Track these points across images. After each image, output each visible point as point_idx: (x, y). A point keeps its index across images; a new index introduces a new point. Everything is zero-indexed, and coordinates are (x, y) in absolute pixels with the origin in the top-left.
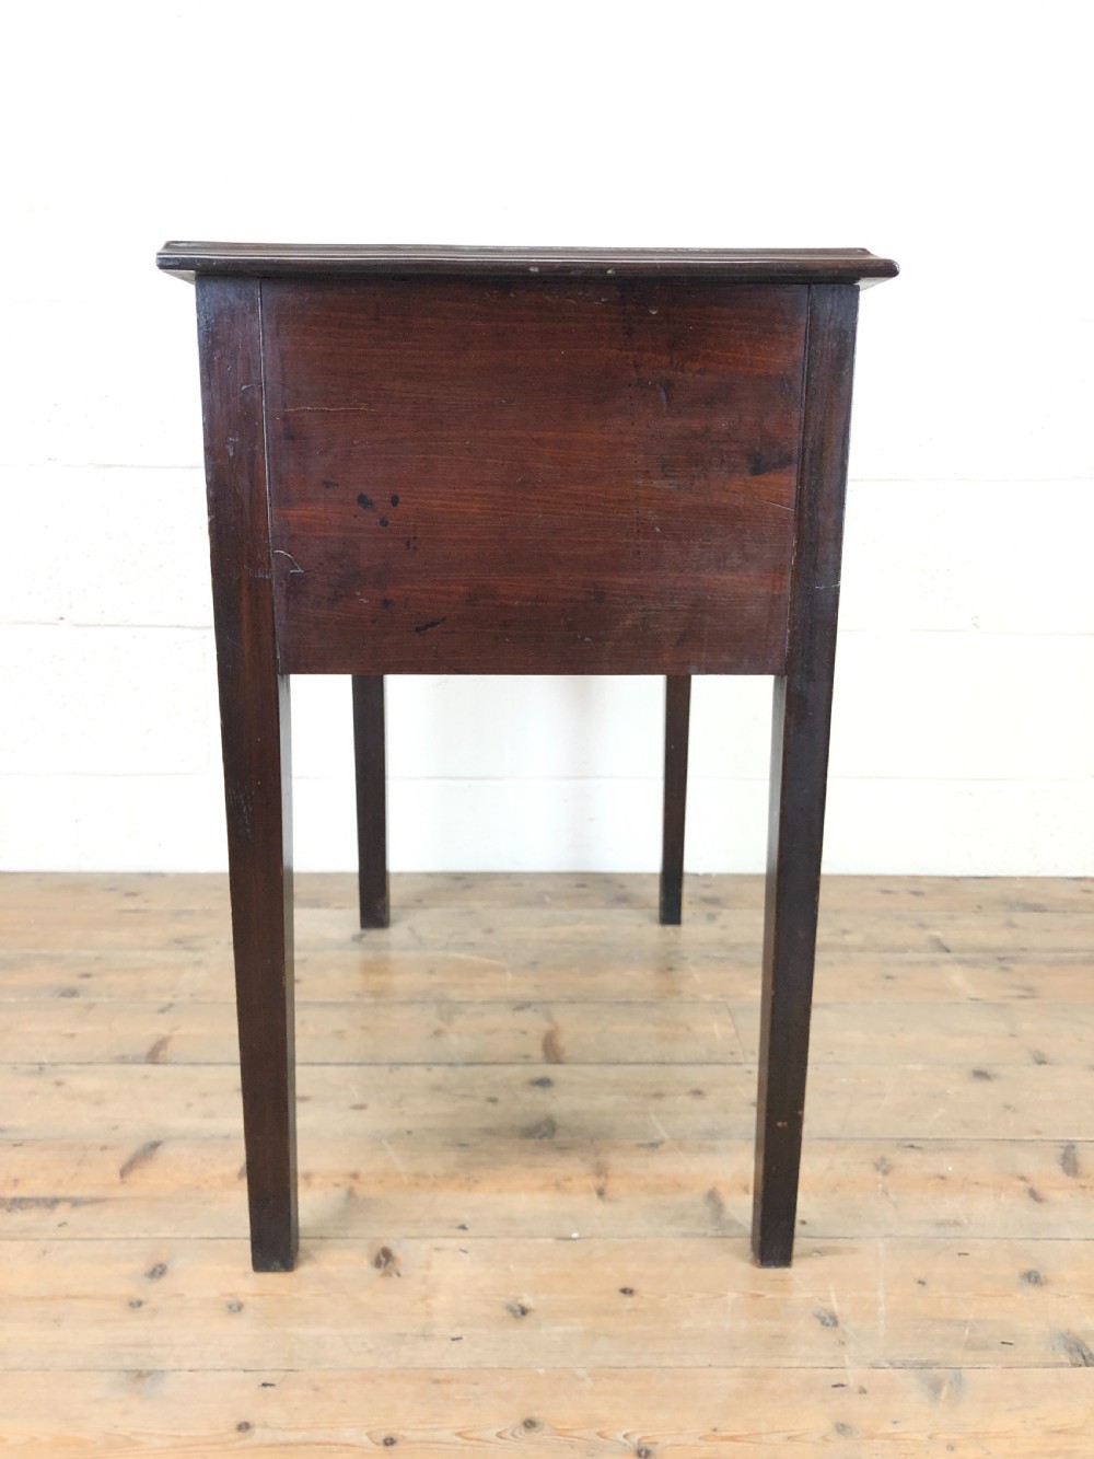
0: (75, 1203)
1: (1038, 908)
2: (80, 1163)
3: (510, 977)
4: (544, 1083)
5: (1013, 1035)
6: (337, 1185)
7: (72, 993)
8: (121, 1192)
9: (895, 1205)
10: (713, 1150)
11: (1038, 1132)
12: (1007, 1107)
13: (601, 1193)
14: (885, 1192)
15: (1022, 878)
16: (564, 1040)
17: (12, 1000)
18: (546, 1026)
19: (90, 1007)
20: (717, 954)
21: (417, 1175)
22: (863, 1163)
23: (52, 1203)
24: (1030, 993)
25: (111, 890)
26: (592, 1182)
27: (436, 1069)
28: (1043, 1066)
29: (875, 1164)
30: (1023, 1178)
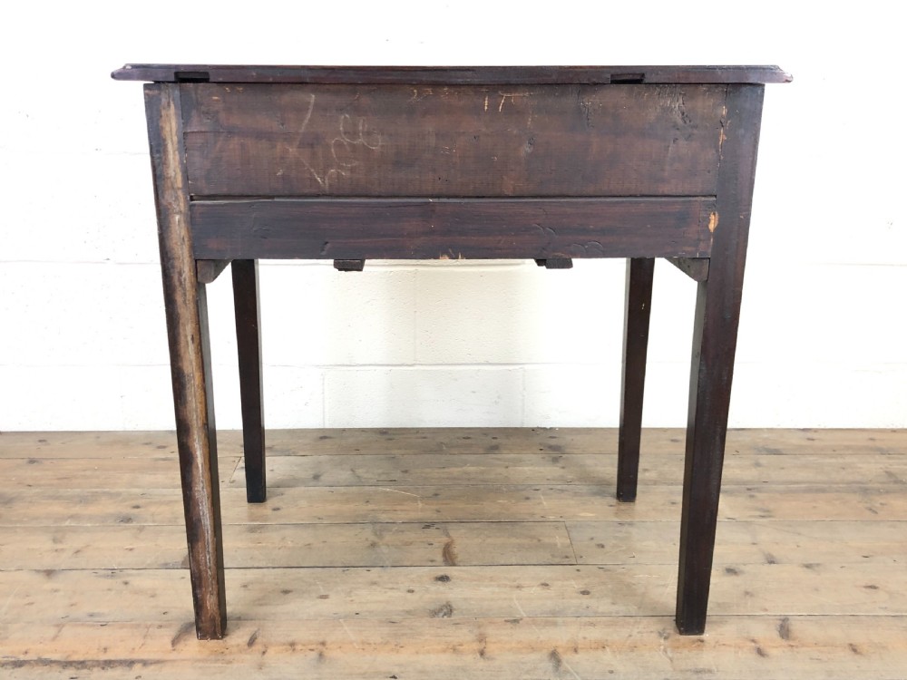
0: (145, 663)
1: (776, 452)
2: (145, 637)
3: (420, 505)
4: (444, 579)
5: (754, 544)
6: (312, 650)
7: (128, 520)
8: (173, 656)
9: (671, 660)
10: (555, 624)
11: (766, 610)
12: (747, 593)
13: (482, 653)
14: (665, 651)
15: (767, 429)
16: (456, 550)
17: (89, 525)
18: (445, 540)
19: (141, 529)
20: (559, 487)
21: (363, 643)
22: (652, 632)
23: (131, 663)
24: (767, 513)
25: (147, 444)
26: (476, 646)
27: (373, 570)
28: (772, 565)
29: (659, 633)
30: (753, 641)
